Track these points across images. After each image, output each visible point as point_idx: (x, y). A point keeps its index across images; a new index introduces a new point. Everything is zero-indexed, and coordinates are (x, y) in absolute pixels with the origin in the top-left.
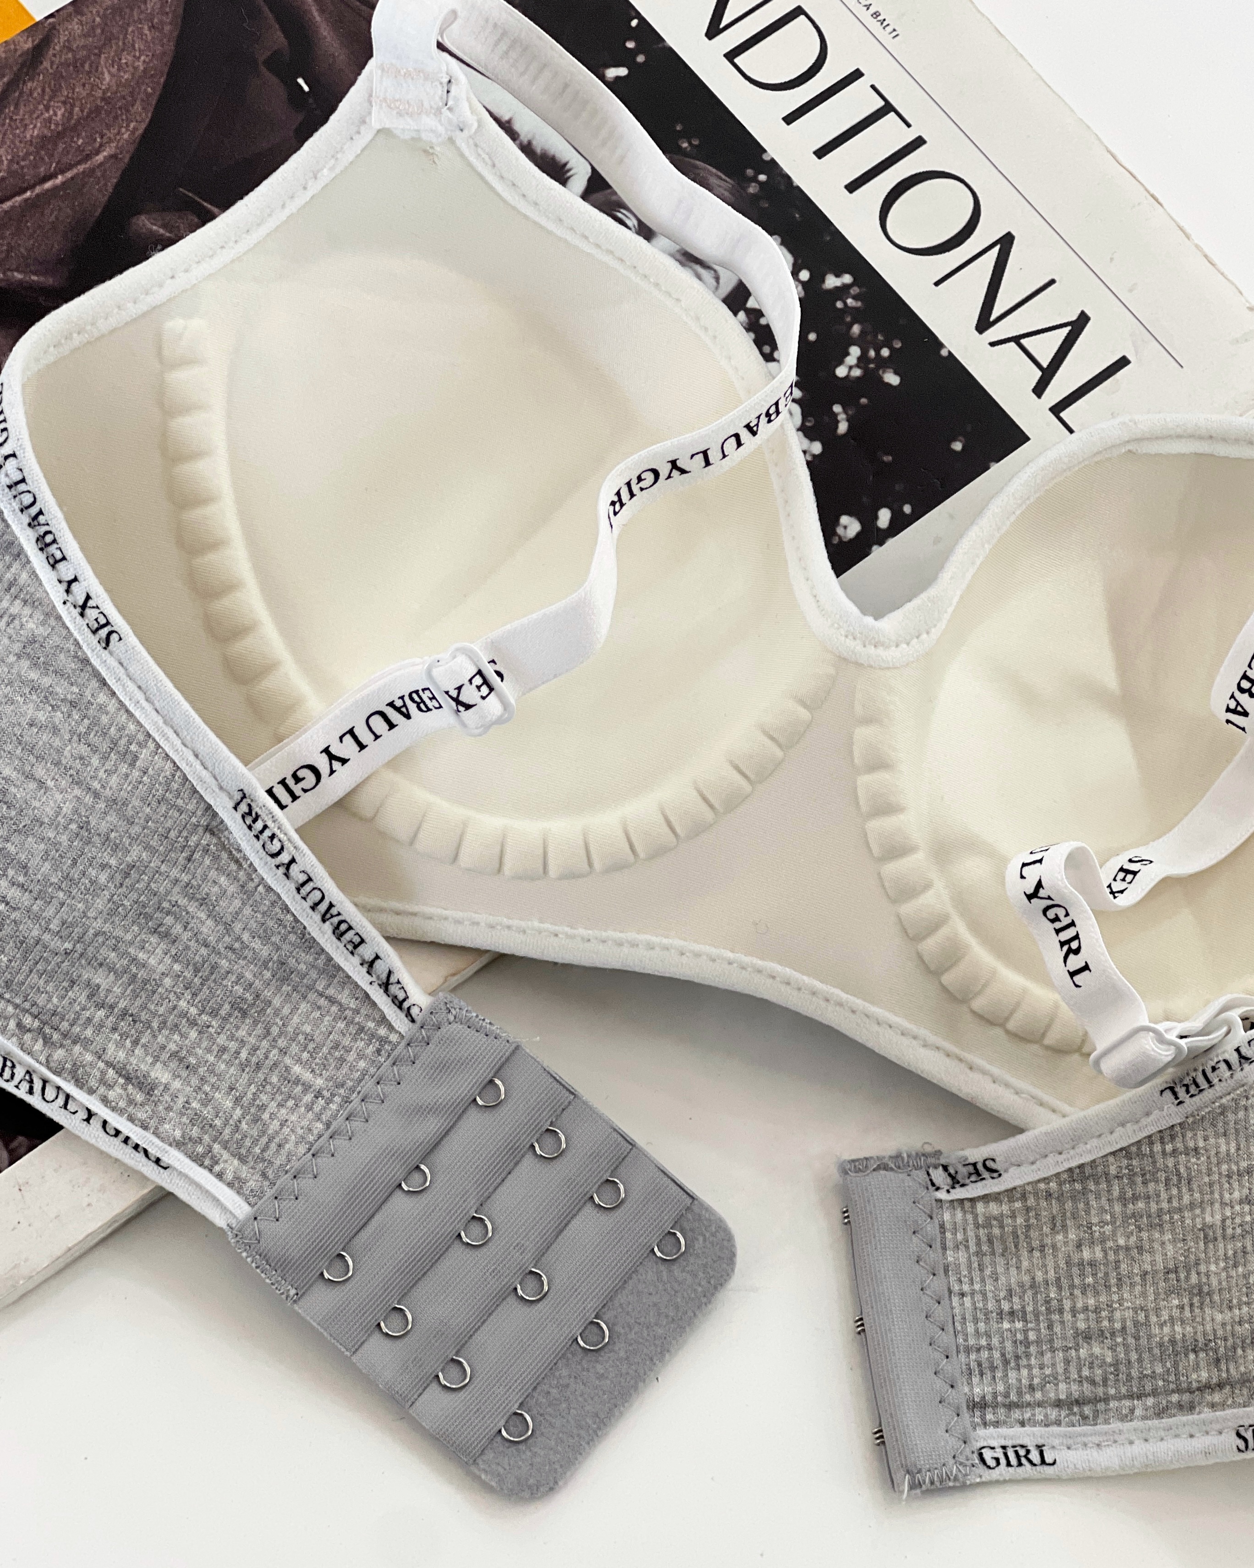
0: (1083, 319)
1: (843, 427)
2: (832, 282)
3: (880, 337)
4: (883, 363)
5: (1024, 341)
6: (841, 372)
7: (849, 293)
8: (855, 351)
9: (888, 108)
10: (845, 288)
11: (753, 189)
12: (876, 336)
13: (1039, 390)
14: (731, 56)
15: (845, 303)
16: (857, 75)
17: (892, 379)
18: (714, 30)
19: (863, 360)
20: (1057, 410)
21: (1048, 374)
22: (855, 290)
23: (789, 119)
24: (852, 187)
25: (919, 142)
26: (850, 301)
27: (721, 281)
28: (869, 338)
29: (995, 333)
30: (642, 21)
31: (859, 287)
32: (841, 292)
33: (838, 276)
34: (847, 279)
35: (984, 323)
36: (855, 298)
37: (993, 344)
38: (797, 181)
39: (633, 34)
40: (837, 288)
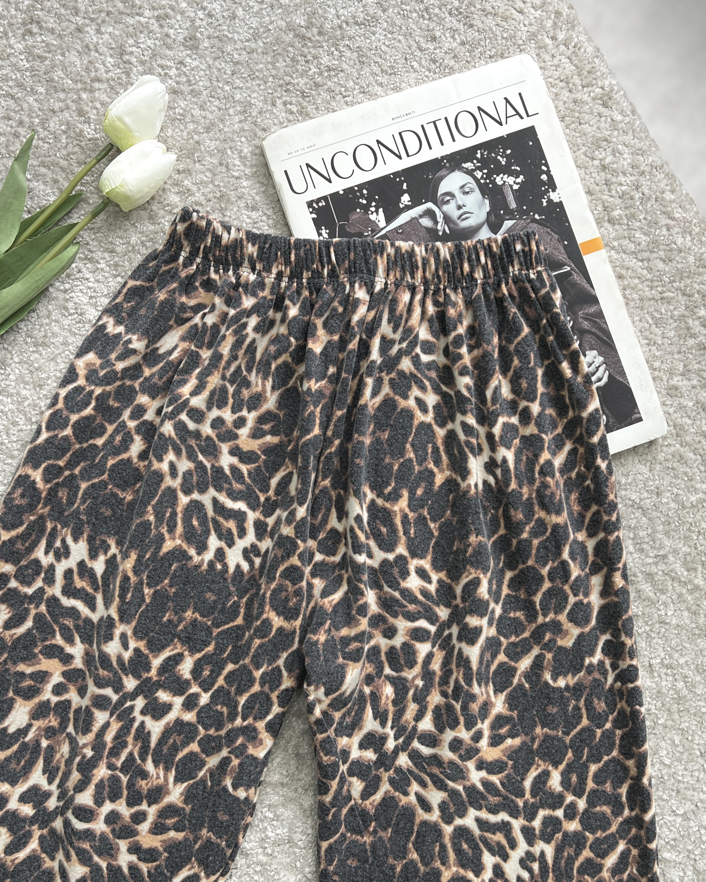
0: (506, 99)
1: (518, 169)
2: (479, 156)
3: (497, 150)
4: (504, 152)
5: (508, 116)
6: (503, 163)
8: (499, 157)
9: (434, 122)
11: (448, 165)
13: (522, 118)
14: (408, 156)
15: (485, 155)
16: (422, 126)
17: (509, 152)
18: (400, 157)
19: (502, 157)
20: (528, 116)
21: (518, 113)
22: (482, 151)
23: (430, 148)
24: (454, 140)
25: (446, 119)
28: (496, 153)
29: (504, 122)
30: (392, 174)
31: (482, 149)
32: (482, 154)
34: (479, 151)
35: (500, 124)
36: (485, 152)
37: (506, 124)
38: (449, 153)
39: (395, 178)
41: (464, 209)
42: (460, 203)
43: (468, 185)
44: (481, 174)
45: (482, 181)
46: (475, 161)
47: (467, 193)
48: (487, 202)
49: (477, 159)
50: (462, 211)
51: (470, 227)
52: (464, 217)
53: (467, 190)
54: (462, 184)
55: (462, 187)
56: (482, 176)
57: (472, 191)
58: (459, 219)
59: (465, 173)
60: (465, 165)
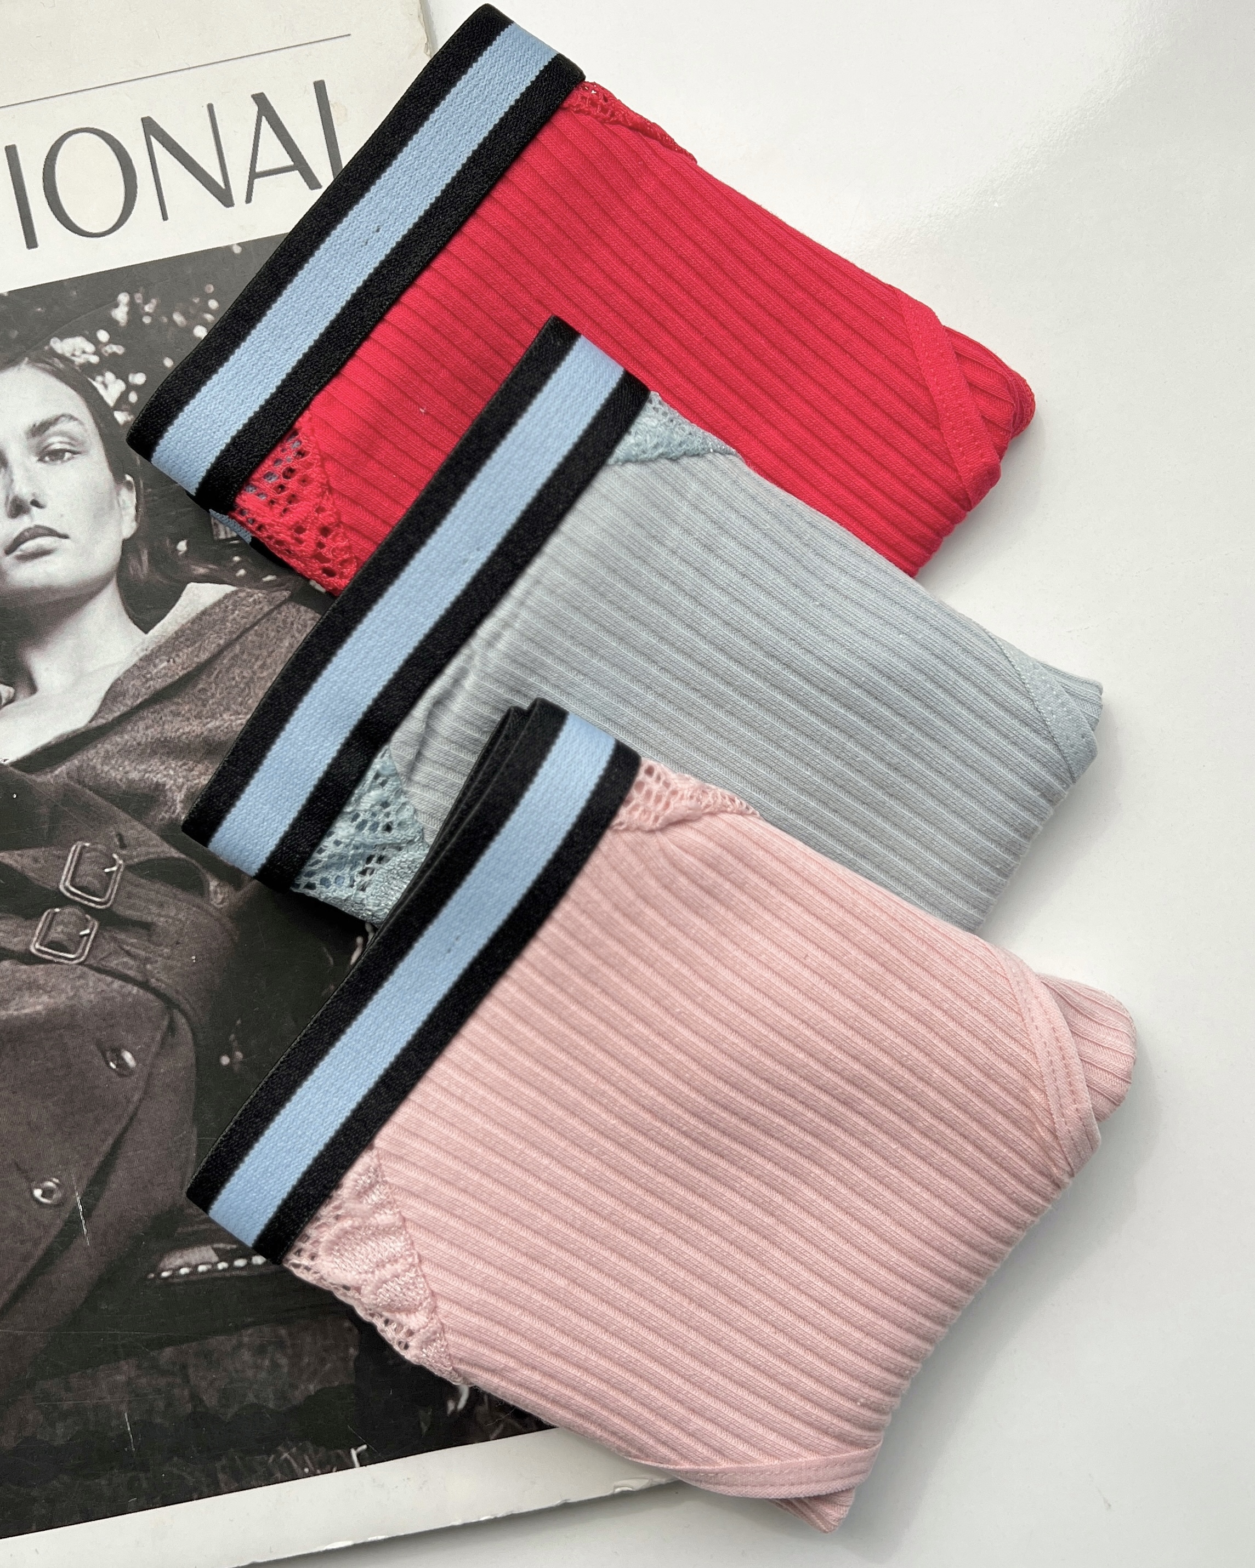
0: (260, 99)
2: (120, 314)
3: (196, 301)
5: (258, 169)
7: (139, 304)
10: (132, 304)
12: (193, 304)
15: (148, 314)
21: (301, 165)
22: (139, 298)
24: (31, 242)
25: (12, 152)
26: (148, 308)
27: (76, 415)
28: (192, 311)
29: (239, 191)
31: (138, 292)
32: (135, 311)
33: (117, 306)
34: (123, 298)
35: (225, 197)
36: (146, 301)
37: (248, 200)
40: (128, 313)
41: (37, 518)
42: (24, 491)
43: (64, 426)
44: (119, 386)
45: (121, 417)
46: (103, 336)
47: (56, 455)
48: (128, 499)
49: (111, 326)
50: (24, 523)
51: (49, 590)
52: (29, 546)
53: (56, 442)
54: (40, 416)
55: (39, 430)
56: (123, 397)
57: (74, 450)
58: (9, 551)
59: (59, 375)
60: (64, 346)
